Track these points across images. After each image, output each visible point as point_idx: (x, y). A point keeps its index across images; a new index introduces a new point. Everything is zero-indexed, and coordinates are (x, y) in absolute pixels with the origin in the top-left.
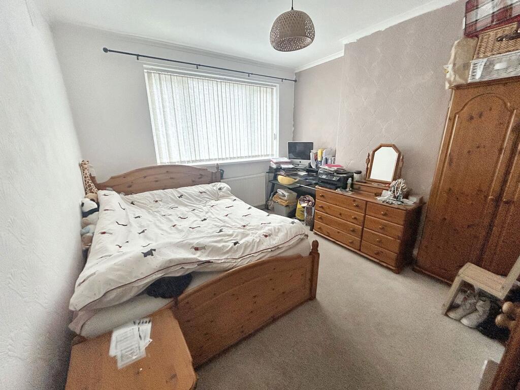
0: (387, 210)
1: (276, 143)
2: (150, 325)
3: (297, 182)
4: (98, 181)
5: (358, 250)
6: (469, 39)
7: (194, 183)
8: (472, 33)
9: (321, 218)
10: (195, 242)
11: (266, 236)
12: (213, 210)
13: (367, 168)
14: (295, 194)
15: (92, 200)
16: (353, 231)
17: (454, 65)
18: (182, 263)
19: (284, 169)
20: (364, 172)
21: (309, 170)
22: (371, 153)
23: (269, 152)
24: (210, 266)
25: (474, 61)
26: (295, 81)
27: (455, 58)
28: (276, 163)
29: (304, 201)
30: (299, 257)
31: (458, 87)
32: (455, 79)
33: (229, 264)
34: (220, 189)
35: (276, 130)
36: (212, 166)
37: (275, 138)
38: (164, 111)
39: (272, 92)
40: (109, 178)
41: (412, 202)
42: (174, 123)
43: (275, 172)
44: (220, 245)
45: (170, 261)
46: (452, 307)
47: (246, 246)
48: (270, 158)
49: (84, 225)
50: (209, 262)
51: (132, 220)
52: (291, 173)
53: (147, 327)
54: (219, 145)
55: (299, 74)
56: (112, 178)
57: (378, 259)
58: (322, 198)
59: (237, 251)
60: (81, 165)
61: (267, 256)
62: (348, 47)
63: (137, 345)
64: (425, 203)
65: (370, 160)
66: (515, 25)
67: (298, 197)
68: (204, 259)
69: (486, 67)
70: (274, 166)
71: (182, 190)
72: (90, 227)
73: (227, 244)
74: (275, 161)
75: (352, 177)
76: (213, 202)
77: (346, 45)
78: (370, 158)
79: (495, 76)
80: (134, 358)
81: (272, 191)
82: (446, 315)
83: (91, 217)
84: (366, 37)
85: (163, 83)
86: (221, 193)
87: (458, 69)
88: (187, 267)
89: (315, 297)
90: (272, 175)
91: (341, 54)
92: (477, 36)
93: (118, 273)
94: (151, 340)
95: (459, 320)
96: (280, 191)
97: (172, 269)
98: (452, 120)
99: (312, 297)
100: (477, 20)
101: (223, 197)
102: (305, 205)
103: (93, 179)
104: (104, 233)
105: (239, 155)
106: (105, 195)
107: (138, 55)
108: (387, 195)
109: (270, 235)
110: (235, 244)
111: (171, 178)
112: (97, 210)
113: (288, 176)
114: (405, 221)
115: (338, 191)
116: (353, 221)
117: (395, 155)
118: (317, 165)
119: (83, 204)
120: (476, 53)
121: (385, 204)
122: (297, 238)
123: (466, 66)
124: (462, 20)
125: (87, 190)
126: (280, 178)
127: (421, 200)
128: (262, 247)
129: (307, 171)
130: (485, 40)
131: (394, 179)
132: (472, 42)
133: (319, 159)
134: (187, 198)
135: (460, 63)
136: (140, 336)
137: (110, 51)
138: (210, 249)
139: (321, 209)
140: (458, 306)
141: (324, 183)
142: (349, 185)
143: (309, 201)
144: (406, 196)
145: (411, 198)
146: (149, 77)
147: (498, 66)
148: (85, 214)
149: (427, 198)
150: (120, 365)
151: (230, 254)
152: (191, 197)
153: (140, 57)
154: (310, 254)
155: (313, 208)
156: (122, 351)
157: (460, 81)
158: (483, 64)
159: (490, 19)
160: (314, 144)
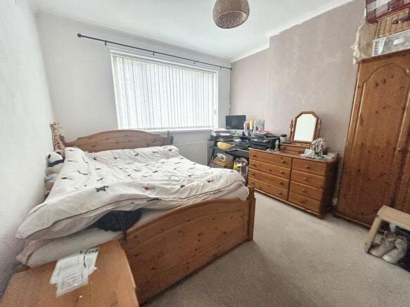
0: (310, 164)
1: (216, 117)
2: (97, 254)
3: (233, 147)
4: (67, 141)
5: (286, 199)
6: (370, 24)
7: (148, 146)
8: (373, 19)
9: (253, 175)
10: (146, 183)
11: (209, 182)
12: (164, 166)
13: (291, 132)
14: (232, 157)
15: (59, 153)
16: (282, 184)
17: (359, 45)
18: (133, 198)
19: (223, 137)
20: (288, 136)
21: (243, 138)
22: (294, 120)
23: (210, 124)
24: (159, 204)
25: (376, 40)
26: (231, 69)
27: (360, 40)
28: (216, 132)
29: (239, 162)
30: (238, 200)
31: (364, 61)
32: (360, 56)
33: (176, 203)
34: (170, 150)
35: (216, 107)
36: (164, 133)
37: (215, 113)
38: (125, 88)
39: (213, 77)
40: (76, 139)
41: (330, 157)
42: (133, 97)
43: (215, 139)
44: (169, 187)
45: (122, 196)
46: (373, 246)
47: (192, 189)
48: (212, 129)
49: (49, 173)
50: (157, 199)
51: (93, 171)
52: (228, 139)
53: (93, 256)
54: (170, 116)
55: (234, 64)
56: (79, 139)
57: (304, 207)
58: (254, 158)
59: (183, 192)
60: (52, 126)
61: (211, 198)
62: (272, 39)
63: (80, 273)
64: (341, 158)
65: (293, 126)
66: (407, 11)
67: (234, 159)
68: (153, 196)
69: (386, 44)
70: (215, 135)
71: (138, 150)
72: (54, 175)
73: (175, 187)
74: (215, 130)
75: (279, 139)
76: (164, 160)
77: (271, 38)
78: (293, 123)
79: (394, 50)
80: (76, 285)
81: (213, 155)
82: (369, 252)
83: (56, 167)
84: (286, 31)
85: (126, 65)
86: (171, 154)
87: (363, 48)
88: (137, 202)
89: (252, 239)
90: (213, 142)
91: (267, 46)
92: (377, 22)
93: (70, 204)
94: (96, 268)
95: (381, 257)
96: (220, 155)
97: (123, 204)
98: (361, 87)
99: (249, 238)
100: (375, 10)
101: (173, 156)
102: (240, 165)
103: (62, 138)
104: (65, 178)
105: (186, 126)
106: (71, 150)
107: (106, 41)
108: (309, 153)
109: (212, 181)
110: (182, 187)
111: (130, 141)
112: (62, 161)
113: (226, 142)
114: (326, 172)
115: (268, 150)
116: (281, 175)
117: (314, 120)
118: (249, 134)
119: (49, 156)
120: (377, 34)
121: (308, 159)
122: (236, 183)
123: (369, 45)
124: (363, 11)
125: (56, 146)
126: (219, 144)
127: (338, 155)
128: (206, 190)
129: (241, 138)
130: (383, 24)
131: (314, 139)
132: (373, 26)
133: (251, 128)
134: (142, 156)
135: (364, 43)
136: (84, 264)
137: (83, 36)
138: (159, 189)
139: (254, 167)
140: (378, 246)
141: (256, 145)
142: (277, 146)
143: (243, 162)
144: (325, 153)
145: (329, 154)
146: (115, 60)
147: (396, 42)
148: (50, 165)
149: (342, 154)
150: (60, 292)
151: (177, 194)
152: (145, 156)
153: (107, 43)
154: (248, 199)
155: (247, 167)
156: (64, 278)
157: (364, 57)
158: (384, 41)
159: (387, 8)
160: (247, 117)
